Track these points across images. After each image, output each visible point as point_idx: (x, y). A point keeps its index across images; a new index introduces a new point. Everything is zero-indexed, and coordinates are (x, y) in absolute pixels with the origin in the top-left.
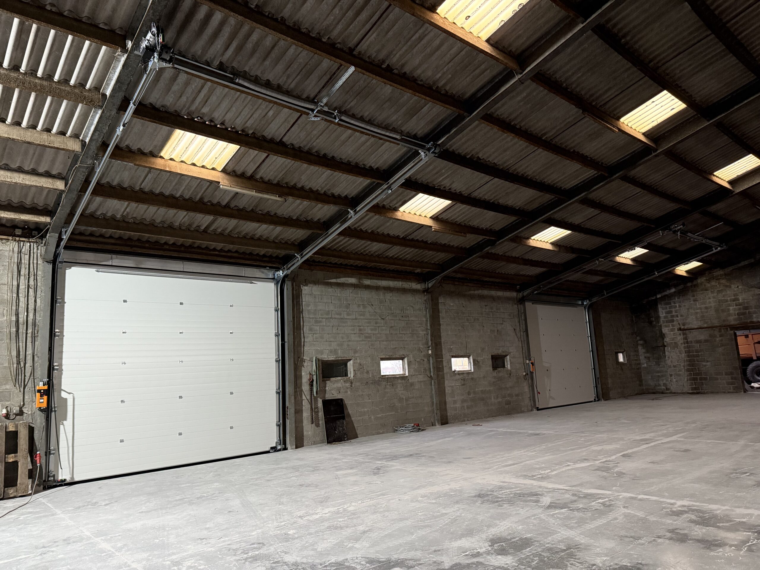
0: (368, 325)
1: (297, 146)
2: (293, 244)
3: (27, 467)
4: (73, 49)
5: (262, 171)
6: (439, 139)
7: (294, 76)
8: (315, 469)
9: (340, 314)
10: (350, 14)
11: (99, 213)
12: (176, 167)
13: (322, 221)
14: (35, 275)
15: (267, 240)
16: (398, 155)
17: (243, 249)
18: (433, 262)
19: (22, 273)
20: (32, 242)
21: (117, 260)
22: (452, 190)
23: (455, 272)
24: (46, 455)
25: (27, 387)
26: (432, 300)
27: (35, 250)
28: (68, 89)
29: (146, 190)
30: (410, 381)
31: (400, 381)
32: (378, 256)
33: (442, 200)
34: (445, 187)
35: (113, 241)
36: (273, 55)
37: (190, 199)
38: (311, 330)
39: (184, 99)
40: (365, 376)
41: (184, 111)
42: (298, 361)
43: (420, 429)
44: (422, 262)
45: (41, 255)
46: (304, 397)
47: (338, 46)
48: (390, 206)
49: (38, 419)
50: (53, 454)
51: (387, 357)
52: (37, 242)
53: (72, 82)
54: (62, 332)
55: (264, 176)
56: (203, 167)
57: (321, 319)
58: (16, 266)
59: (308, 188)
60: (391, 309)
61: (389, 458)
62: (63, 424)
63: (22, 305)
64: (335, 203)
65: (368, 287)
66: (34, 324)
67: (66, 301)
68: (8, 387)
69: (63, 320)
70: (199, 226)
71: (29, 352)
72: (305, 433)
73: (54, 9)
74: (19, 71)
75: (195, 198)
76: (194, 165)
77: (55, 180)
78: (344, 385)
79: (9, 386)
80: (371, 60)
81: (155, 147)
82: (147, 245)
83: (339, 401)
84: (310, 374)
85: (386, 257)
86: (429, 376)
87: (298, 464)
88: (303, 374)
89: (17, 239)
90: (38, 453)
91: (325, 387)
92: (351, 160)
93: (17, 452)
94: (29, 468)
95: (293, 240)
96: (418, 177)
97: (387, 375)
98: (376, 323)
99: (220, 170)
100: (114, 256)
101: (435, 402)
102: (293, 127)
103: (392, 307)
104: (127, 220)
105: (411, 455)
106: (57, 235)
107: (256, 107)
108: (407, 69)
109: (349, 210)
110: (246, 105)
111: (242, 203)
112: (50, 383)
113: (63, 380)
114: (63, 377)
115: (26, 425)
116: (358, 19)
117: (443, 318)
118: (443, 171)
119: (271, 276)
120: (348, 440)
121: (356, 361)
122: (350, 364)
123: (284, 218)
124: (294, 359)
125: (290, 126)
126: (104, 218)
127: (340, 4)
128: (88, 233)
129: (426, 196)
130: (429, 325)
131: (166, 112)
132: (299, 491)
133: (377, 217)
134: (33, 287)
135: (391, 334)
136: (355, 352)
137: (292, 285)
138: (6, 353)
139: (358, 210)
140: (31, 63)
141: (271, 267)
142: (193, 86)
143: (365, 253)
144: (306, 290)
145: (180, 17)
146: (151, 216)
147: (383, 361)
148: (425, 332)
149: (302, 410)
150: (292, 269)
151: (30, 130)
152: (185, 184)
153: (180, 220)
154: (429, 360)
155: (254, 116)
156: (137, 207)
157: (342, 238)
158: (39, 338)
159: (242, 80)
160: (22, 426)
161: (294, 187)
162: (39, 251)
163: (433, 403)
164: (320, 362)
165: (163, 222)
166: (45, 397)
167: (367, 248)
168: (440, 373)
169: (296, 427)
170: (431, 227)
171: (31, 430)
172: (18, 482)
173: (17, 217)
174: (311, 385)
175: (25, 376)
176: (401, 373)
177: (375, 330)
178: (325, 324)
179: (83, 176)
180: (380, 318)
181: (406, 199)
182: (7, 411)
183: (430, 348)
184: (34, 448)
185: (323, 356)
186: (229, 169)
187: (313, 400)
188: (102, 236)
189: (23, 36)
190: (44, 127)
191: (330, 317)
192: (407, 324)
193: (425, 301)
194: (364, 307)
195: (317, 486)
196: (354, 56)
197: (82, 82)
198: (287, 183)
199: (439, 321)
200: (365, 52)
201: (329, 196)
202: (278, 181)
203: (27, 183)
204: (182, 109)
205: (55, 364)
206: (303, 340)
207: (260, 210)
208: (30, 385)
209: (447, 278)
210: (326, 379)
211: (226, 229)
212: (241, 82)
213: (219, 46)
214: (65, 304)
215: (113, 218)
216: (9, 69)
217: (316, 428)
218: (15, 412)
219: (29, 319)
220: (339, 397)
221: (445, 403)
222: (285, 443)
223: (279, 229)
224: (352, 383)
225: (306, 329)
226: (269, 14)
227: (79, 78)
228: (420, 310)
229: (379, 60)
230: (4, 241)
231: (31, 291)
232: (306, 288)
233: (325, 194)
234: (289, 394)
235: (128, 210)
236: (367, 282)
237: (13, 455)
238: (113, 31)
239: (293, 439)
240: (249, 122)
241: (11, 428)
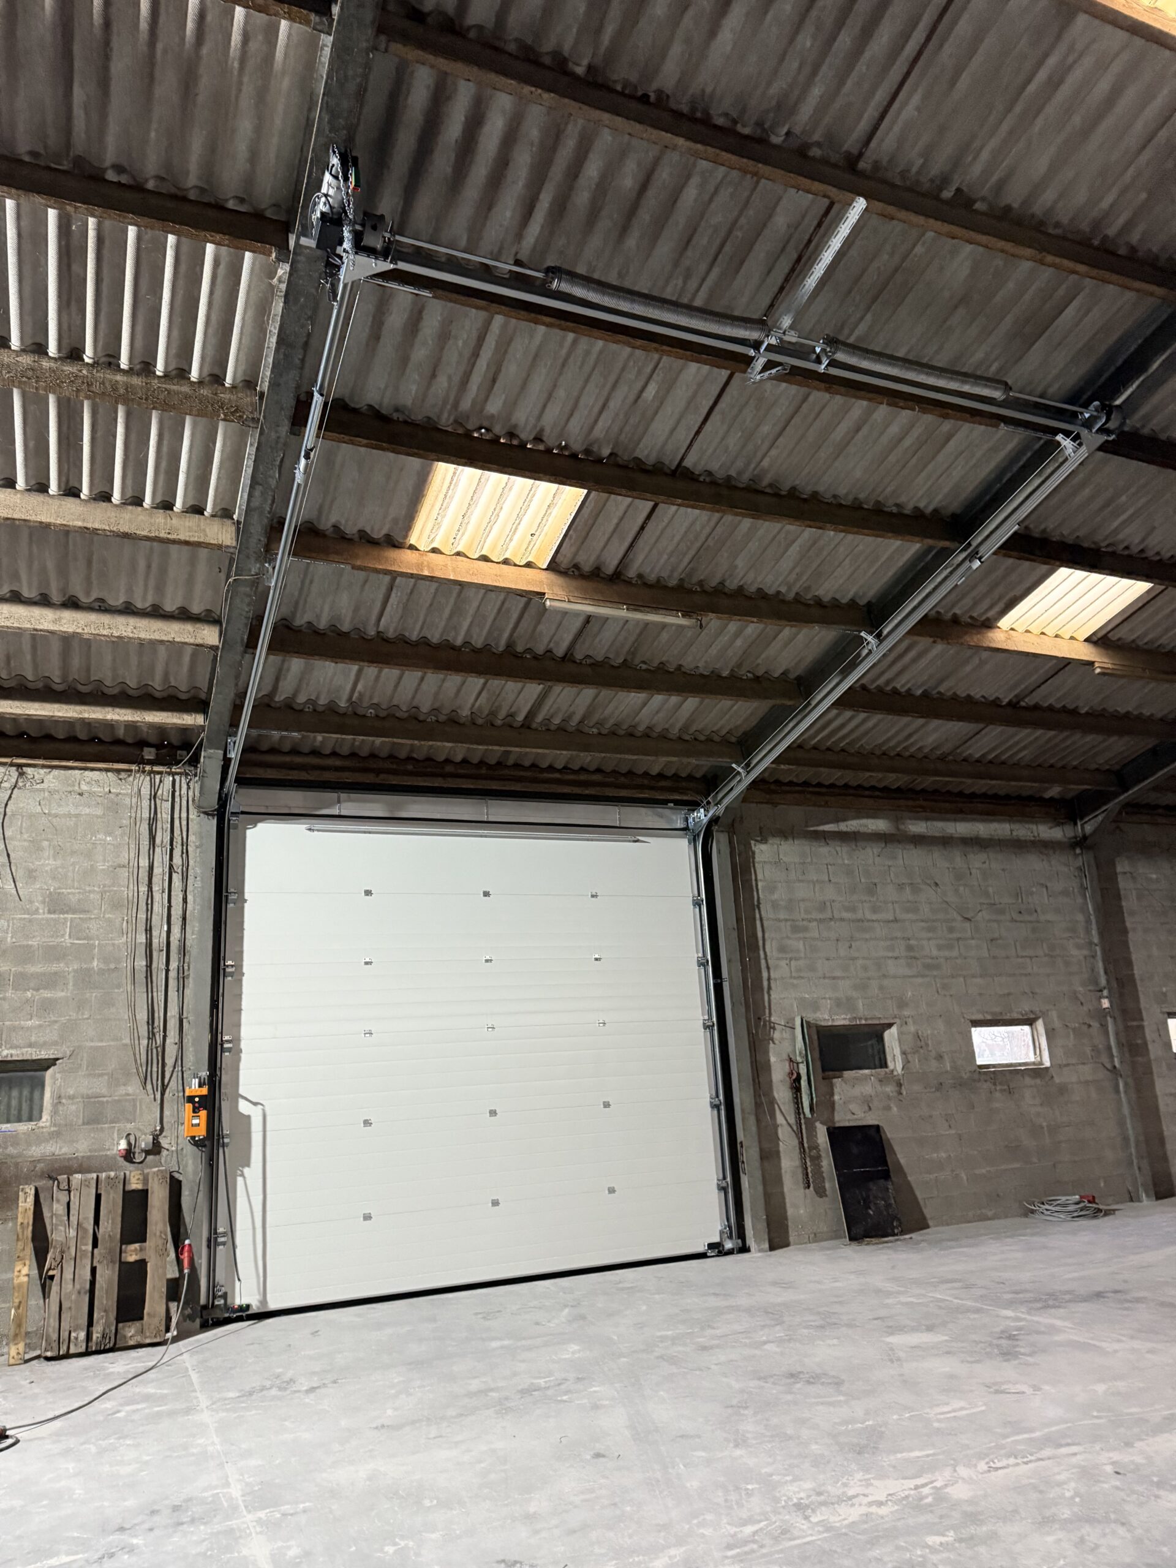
0: (930, 935)
1: (720, 475)
2: (725, 741)
3: (165, 1274)
4: (181, 283)
5: (640, 558)
6: (1117, 393)
7: (703, 267)
8: (827, 1323)
9: (853, 909)
10: (845, 40)
11: (301, 699)
12: (446, 566)
13: (792, 676)
14: (185, 844)
15: (664, 736)
16: (992, 465)
17: (611, 760)
18: (1094, 766)
19: (158, 840)
20: (177, 774)
21: (349, 806)
22: (1150, 554)
23: (1157, 788)
24: (209, 1246)
25: (168, 1091)
26: (1098, 867)
27: (184, 791)
28: (185, 389)
29: (391, 634)
30: (1057, 1080)
31: (1028, 1081)
32: (942, 758)
33: (1126, 582)
34: (1127, 548)
35: (338, 763)
36: (645, 216)
37: (487, 648)
38: (782, 949)
39: (442, 382)
40: (934, 1065)
41: (445, 415)
42: (757, 1026)
43: (1099, 1210)
44: (1063, 767)
45: (193, 800)
46: (780, 1119)
47: (816, 152)
48: (971, 617)
49: (190, 1162)
50: (224, 1244)
51: (989, 1017)
52: (187, 775)
53: (194, 375)
54: (239, 966)
55: (646, 570)
56: (506, 562)
57: (805, 923)
58: (147, 827)
59: (753, 589)
60: (986, 894)
61: (1036, 1300)
62: (242, 1175)
63: (159, 908)
64: (825, 621)
65: (919, 840)
66: (183, 950)
67: (247, 896)
68: (130, 1089)
69: (241, 939)
70: (511, 715)
71: (173, 1011)
72: (790, 1212)
73: (124, 179)
74: (83, 360)
75: (497, 644)
76: (485, 559)
77: (198, 625)
78: (879, 1088)
79: (133, 1088)
80: (908, 183)
81: (395, 521)
82: (410, 767)
83: (872, 1132)
84: (791, 1060)
85: (965, 760)
86: (1109, 1066)
87: (779, 1300)
88: (773, 1059)
89: (148, 768)
90: (187, 1242)
91: (832, 1094)
92: (862, 496)
93: (144, 1240)
94: (170, 1276)
95: (723, 732)
96: (1050, 525)
97: (994, 1066)
98: (951, 930)
99: (545, 566)
100: (343, 796)
101: (1132, 1139)
102: (708, 423)
103: (990, 890)
104: (360, 711)
105: (1099, 1295)
106: (221, 752)
107: (612, 379)
108: (1014, 196)
109: (863, 634)
110: (590, 376)
111: (600, 646)
112: (213, 1081)
113: (241, 1072)
114: (242, 1065)
115: (164, 1178)
116: (867, 55)
117: (1132, 913)
118: (1124, 498)
119: (680, 824)
120: (902, 1233)
121: (905, 1028)
122: (891, 1037)
123: (702, 675)
124: (748, 1021)
125: (701, 419)
126: (315, 710)
127: (814, 13)
128: (287, 747)
129: (1080, 574)
130: (1094, 932)
131: (406, 422)
132: (789, 1397)
133: (939, 647)
134: (180, 871)
135: (994, 957)
136: (902, 1004)
137: (731, 842)
138: (125, 1015)
139: (885, 632)
140: (101, 334)
141: (677, 803)
142: (460, 343)
143: (907, 754)
144: (763, 851)
145: (405, 142)
146: (410, 696)
147: (979, 1029)
148: (1086, 952)
149: (778, 1152)
150: (726, 801)
151: (130, 507)
152: (471, 611)
153: (469, 705)
154: (1104, 1026)
155: (612, 404)
156: (378, 678)
157: (848, 714)
158: (191, 980)
159: (567, 281)
160: (156, 1179)
161: (720, 591)
162: (191, 793)
163: (1126, 1139)
164: (814, 1031)
165: (435, 710)
166: (203, 1113)
167: (912, 740)
168: (1140, 1059)
169: (767, 1196)
170: (1092, 663)
171: (175, 1187)
172: (146, 1311)
173: (138, 719)
174: (796, 1088)
175: (164, 1065)
176: (1031, 1058)
177: (950, 947)
178: (816, 935)
179: (249, 605)
180: (959, 918)
181: (1017, 592)
182: (129, 1144)
183: (1105, 993)
184: (182, 1230)
185: (818, 1015)
186: (564, 561)
187: (802, 1129)
188: (315, 753)
189: (75, 268)
190: (158, 500)
191: (829, 915)
192: (1034, 930)
193: (1080, 869)
194: (915, 889)
195: (838, 1383)
196: (861, 174)
197: (217, 371)
198: (701, 583)
199: (1124, 922)
200: (890, 161)
201: (808, 606)
202: (681, 580)
203: (143, 635)
204: (441, 412)
205: (226, 1038)
206: (765, 975)
207: (644, 662)
208: (173, 1085)
209: (1134, 808)
210: (831, 1073)
211: (570, 717)
212: (565, 287)
213: (508, 214)
214: (246, 905)
215: (332, 708)
216: (60, 358)
217: (818, 1199)
218: (143, 1146)
219: (172, 939)
220: (871, 1120)
221: (1162, 1141)
222: (742, 1235)
223: (691, 703)
224: (900, 1085)
225: (771, 948)
226: (624, 88)
227: (208, 360)
228: (1065, 893)
229: (932, 181)
230: (123, 775)
231: (176, 878)
232: (763, 847)
233: (798, 600)
234: (743, 1111)
235: (359, 687)
236: (917, 827)
237: (137, 1245)
238: (258, 215)
239: (762, 1226)
240: (600, 424)
241: (135, 1185)
